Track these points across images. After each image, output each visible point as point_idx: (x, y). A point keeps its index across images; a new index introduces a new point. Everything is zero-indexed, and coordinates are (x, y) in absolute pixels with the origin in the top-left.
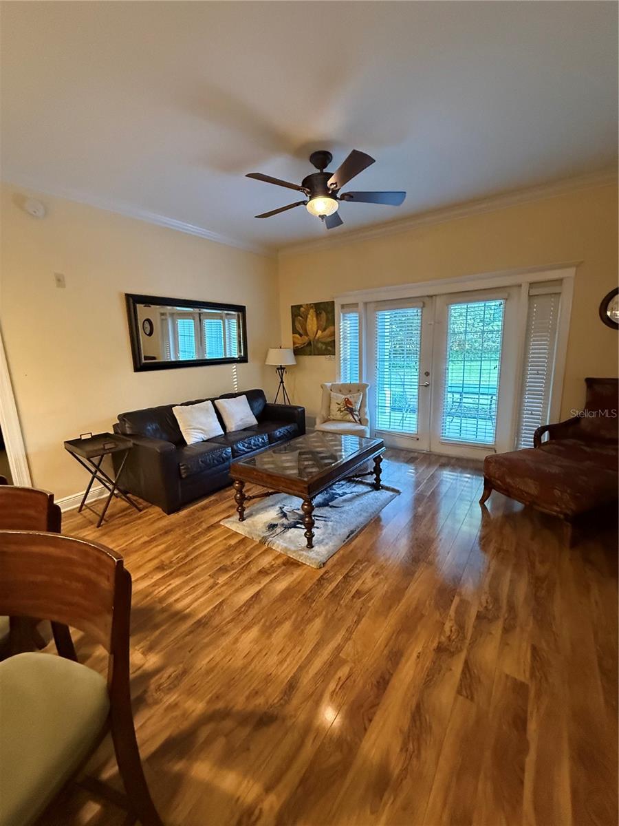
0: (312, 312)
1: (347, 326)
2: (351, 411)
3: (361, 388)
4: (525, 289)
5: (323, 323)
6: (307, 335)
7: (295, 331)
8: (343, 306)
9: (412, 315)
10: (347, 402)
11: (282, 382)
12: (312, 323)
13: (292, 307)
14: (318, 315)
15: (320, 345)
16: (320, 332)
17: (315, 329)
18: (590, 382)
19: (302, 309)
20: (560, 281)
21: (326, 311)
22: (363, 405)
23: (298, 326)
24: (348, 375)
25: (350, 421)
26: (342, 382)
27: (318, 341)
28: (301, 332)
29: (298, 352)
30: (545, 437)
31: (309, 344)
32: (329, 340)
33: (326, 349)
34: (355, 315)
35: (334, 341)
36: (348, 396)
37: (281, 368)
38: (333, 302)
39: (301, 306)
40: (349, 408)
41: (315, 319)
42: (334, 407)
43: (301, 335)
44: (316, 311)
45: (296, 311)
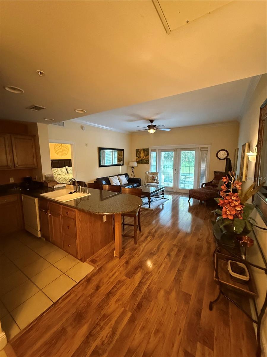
0: (142, 151)
1: (153, 155)
2: (154, 180)
3: (157, 173)
4: (200, 149)
5: (146, 154)
6: (141, 158)
7: (137, 156)
8: (152, 150)
9: (172, 154)
10: (153, 177)
11: (133, 171)
12: (142, 154)
13: (136, 149)
14: (144, 152)
15: (144, 161)
16: (144, 157)
17: (143, 156)
18: (215, 172)
19: (139, 150)
20: (208, 147)
21: (147, 152)
22: (157, 178)
23: (138, 155)
24: (153, 170)
25: (154, 183)
26: (151, 172)
27: (144, 160)
28: (139, 157)
29: (138, 162)
30: (204, 186)
31: (141, 160)
32: (147, 159)
33: (146, 162)
34: (155, 152)
35: (149, 160)
36: (153, 176)
37: (133, 167)
38: (149, 149)
39: (139, 149)
40: (153, 179)
41: (143, 153)
42: (149, 179)
43: (139, 158)
44: (144, 151)
45: (137, 150)
